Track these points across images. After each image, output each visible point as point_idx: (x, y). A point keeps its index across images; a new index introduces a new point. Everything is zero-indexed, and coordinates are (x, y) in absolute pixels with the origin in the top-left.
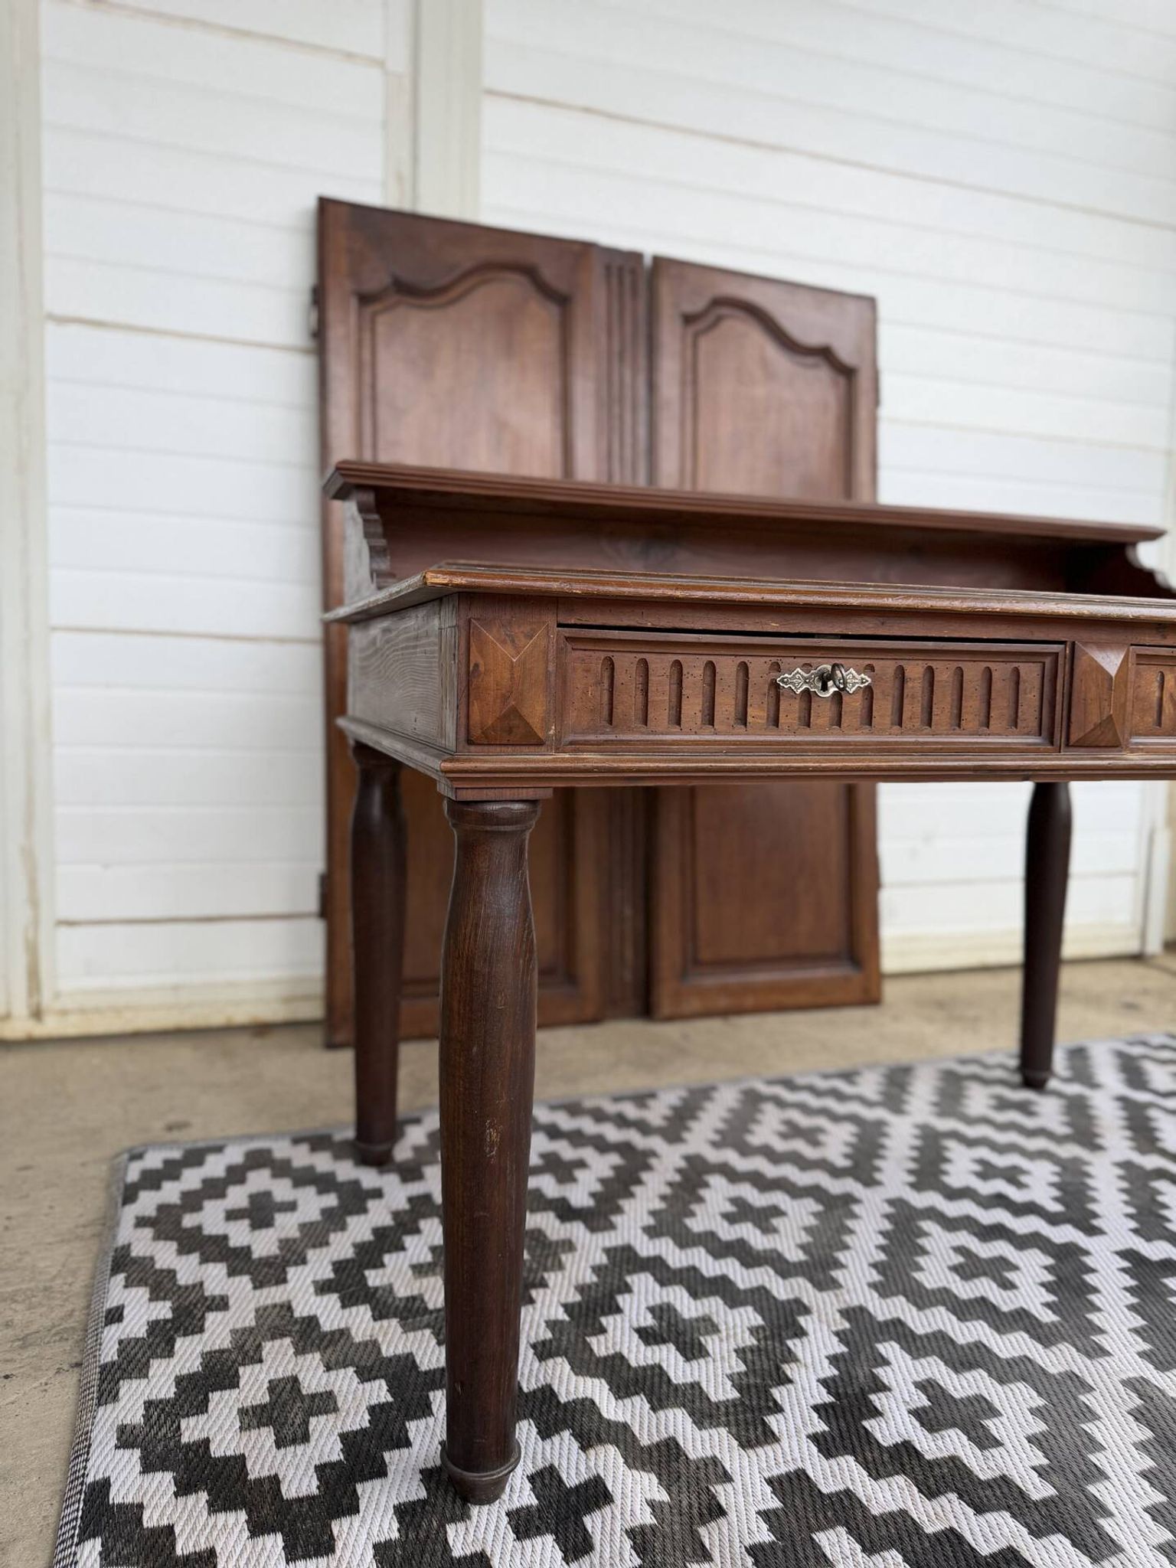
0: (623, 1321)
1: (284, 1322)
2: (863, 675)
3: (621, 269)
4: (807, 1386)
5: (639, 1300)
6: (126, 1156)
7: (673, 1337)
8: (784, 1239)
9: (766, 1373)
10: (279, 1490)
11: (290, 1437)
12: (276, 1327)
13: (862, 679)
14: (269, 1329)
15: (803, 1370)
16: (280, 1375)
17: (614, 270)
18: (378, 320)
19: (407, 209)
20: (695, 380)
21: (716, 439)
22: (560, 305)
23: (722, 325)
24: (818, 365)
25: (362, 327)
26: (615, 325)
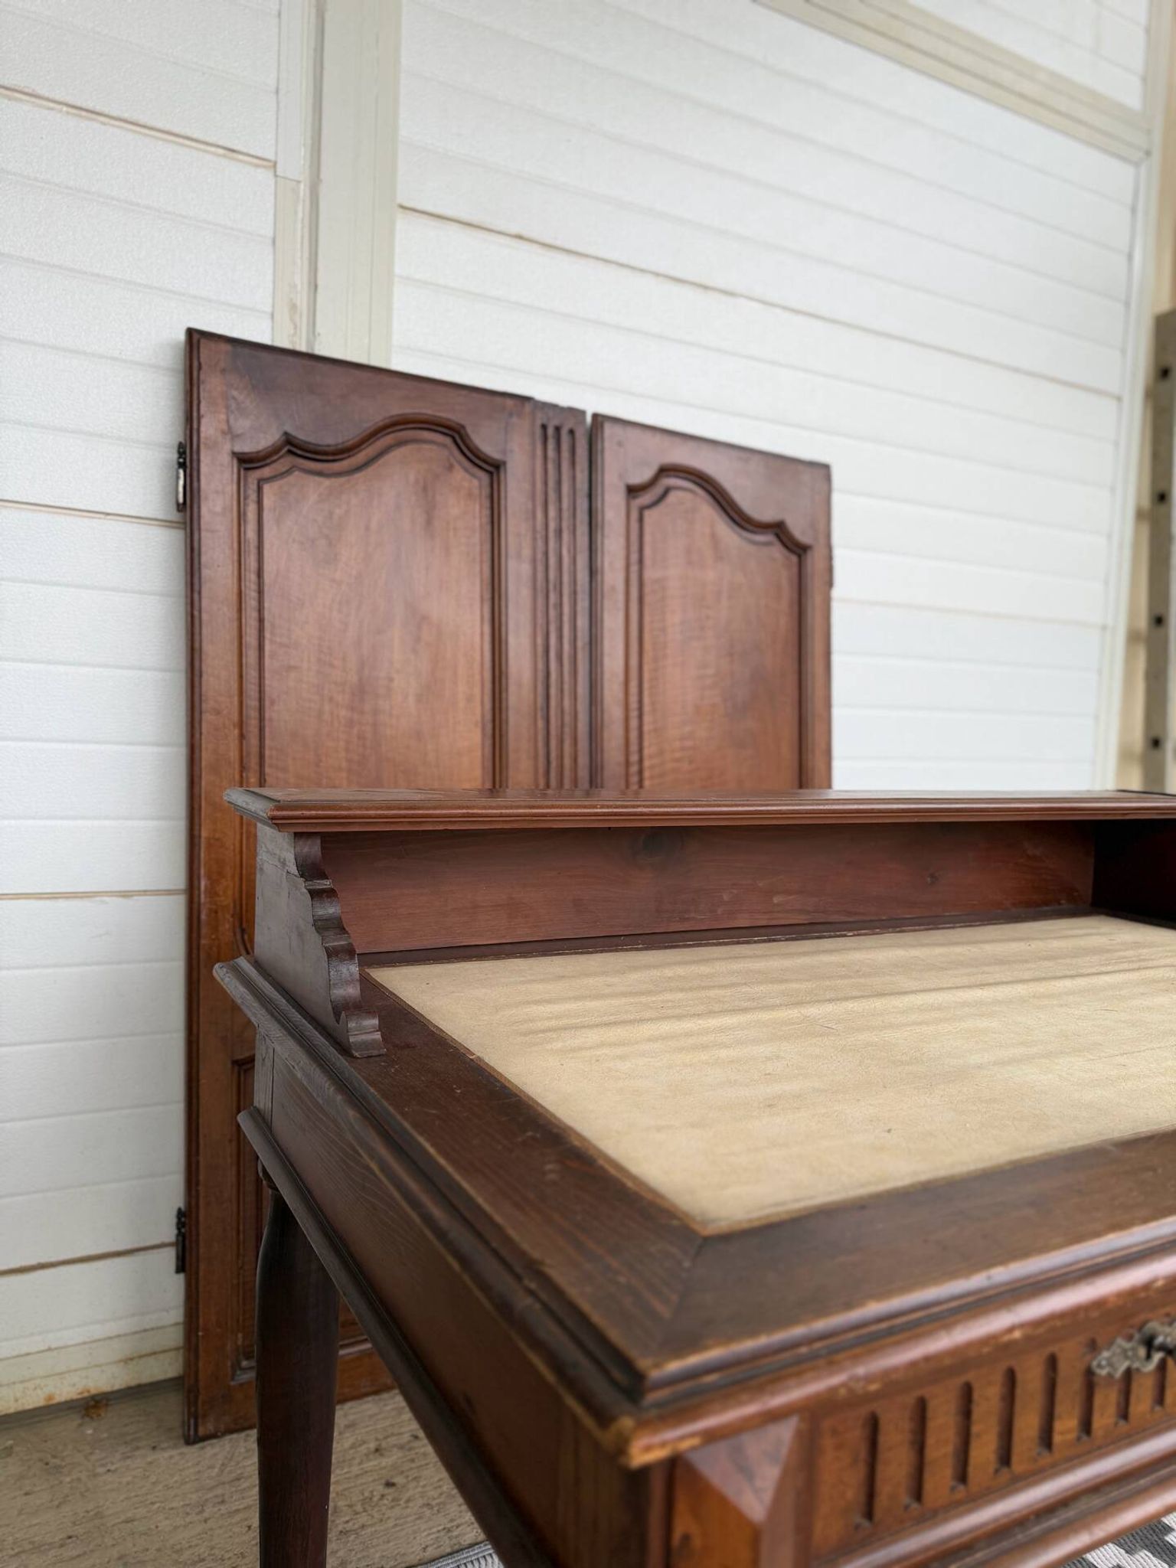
3: (558, 429)
17: (550, 431)
18: (267, 488)
19: (303, 348)
20: (641, 561)
21: (663, 630)
22: (491, 473)
23: (671, 499)
24: (770, 543)
25: (245, 497)
26: (552, 496)
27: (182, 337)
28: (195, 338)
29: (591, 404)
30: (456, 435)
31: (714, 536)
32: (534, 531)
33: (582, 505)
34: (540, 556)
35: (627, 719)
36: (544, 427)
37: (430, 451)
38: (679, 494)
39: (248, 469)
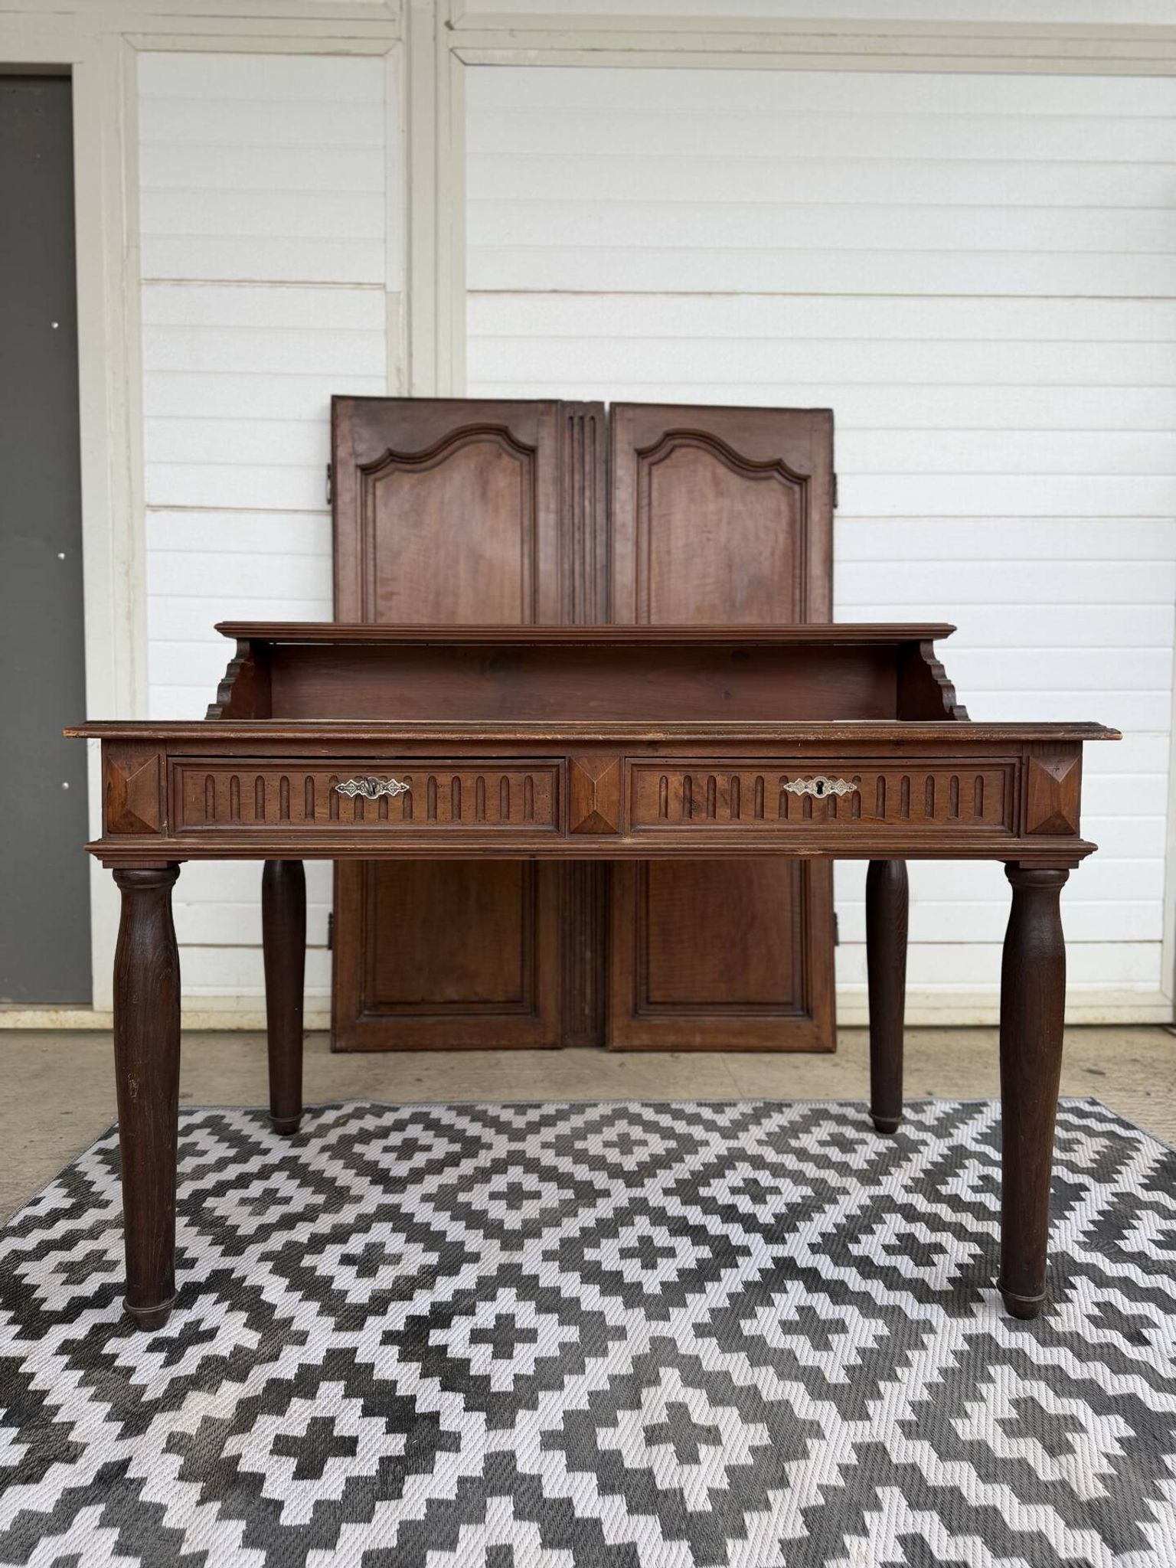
0: (340, 1248)
2: (402, 784)
3: (582, 418)
7: (362, 1263)
11: (73, 1280)
13: (402, 786)
16: (100, 1248)
17: (576, 421)
18: (378, 484)
19: (405, 395)
20: (650, 504)
21: (669, 552)
22: (528, 455)
23: (676, 454)
24: (771, 478)
25: (366, 492)
26: (577, 466)
27: (328, 401)
28: (336, 400)
29: (607, 396)
30: (503, 432)
31: (714, 476)
32: (562, 491)
33: (601, 468)
34: (566, 507)
36: (572, 419)
37: (485, 447)
38: (684, 450)
39: (367, 475)
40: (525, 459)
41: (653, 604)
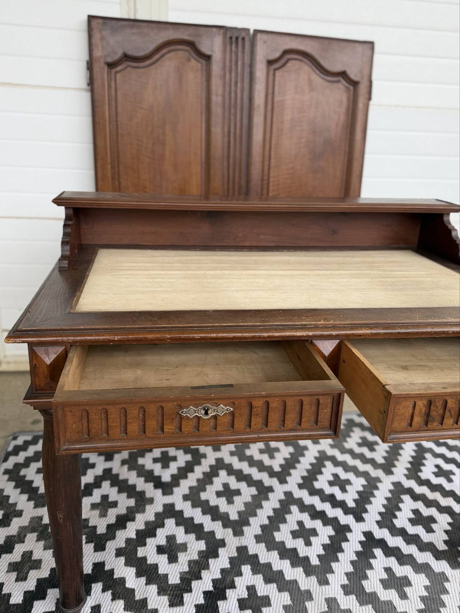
0: (154, 541)
1: (37, 525)
2: (228, 407)
3: (237, 38)
4: (206, 583)
5: (165, 532)
6: (11, 438)
7: (168, 552)
8: (234, 507)
9: (194, 573)
10: (9, 600)
11: (21, 578)
12: (34, 528)
13: (228, 409)
14: (31, 529)
15: (209, 574)
16: (28, 550)
17: (234, 39)
18: (118, 76)
19: (132, 17)
20: (273, 93)
21: (282, 122)
22: (206, 60)
23: (290, 64)
24: (338, 82)
25: (111, 79)
26: (234, 67)
27: (86, 18)
28: (91, 18)
29: (252, 25)
30: (192, 45)
31: (310, 81)
32: (224, 83)
33: (247, 70)
34: (227, 93)
35: (263, 162)
36: (231, 38)
37: (180, 53)
38: (294, 62)
39: (111, 68)
40: (204, 62)
41: (273, 153)
